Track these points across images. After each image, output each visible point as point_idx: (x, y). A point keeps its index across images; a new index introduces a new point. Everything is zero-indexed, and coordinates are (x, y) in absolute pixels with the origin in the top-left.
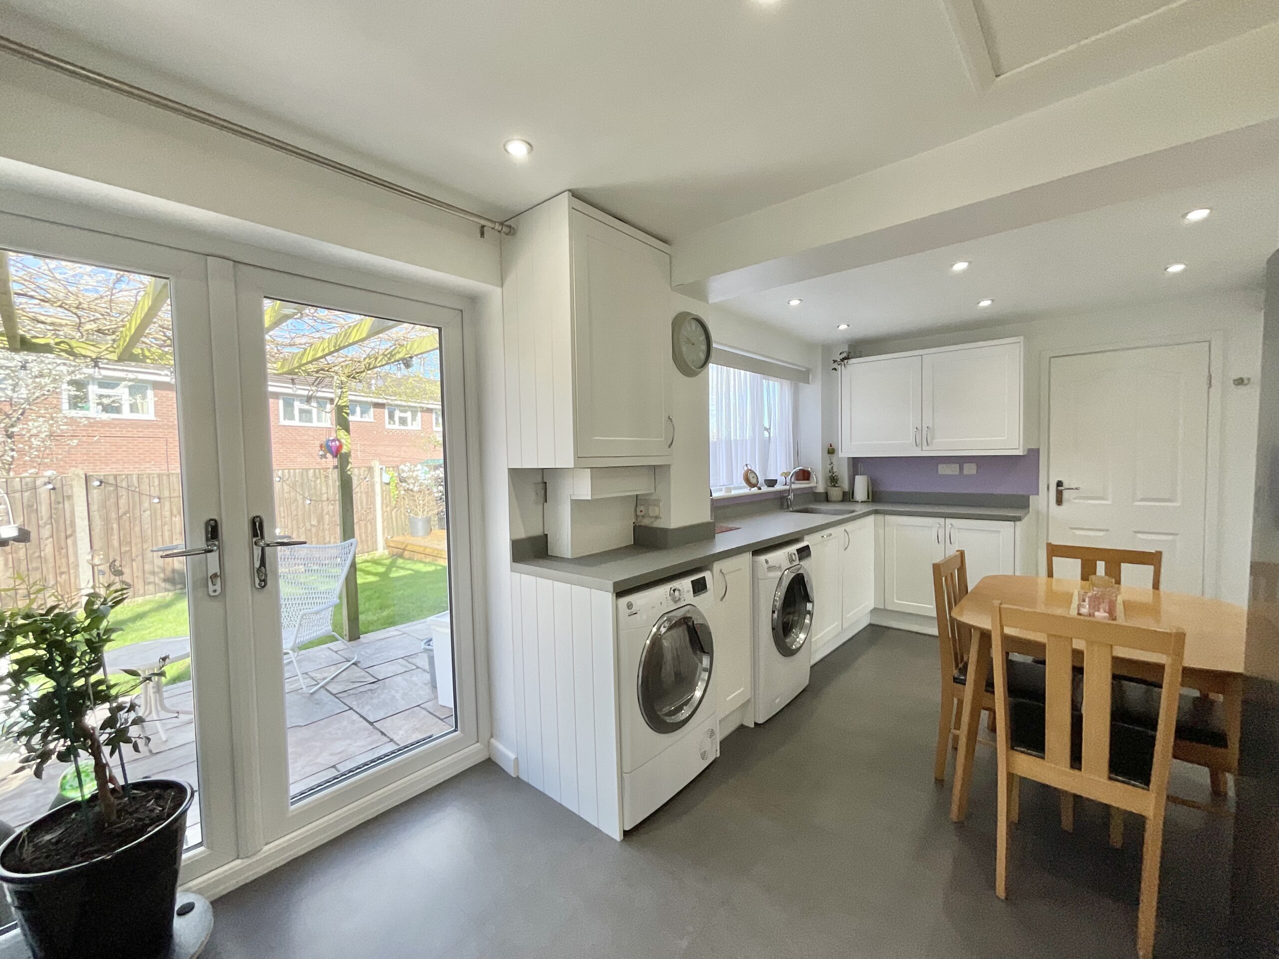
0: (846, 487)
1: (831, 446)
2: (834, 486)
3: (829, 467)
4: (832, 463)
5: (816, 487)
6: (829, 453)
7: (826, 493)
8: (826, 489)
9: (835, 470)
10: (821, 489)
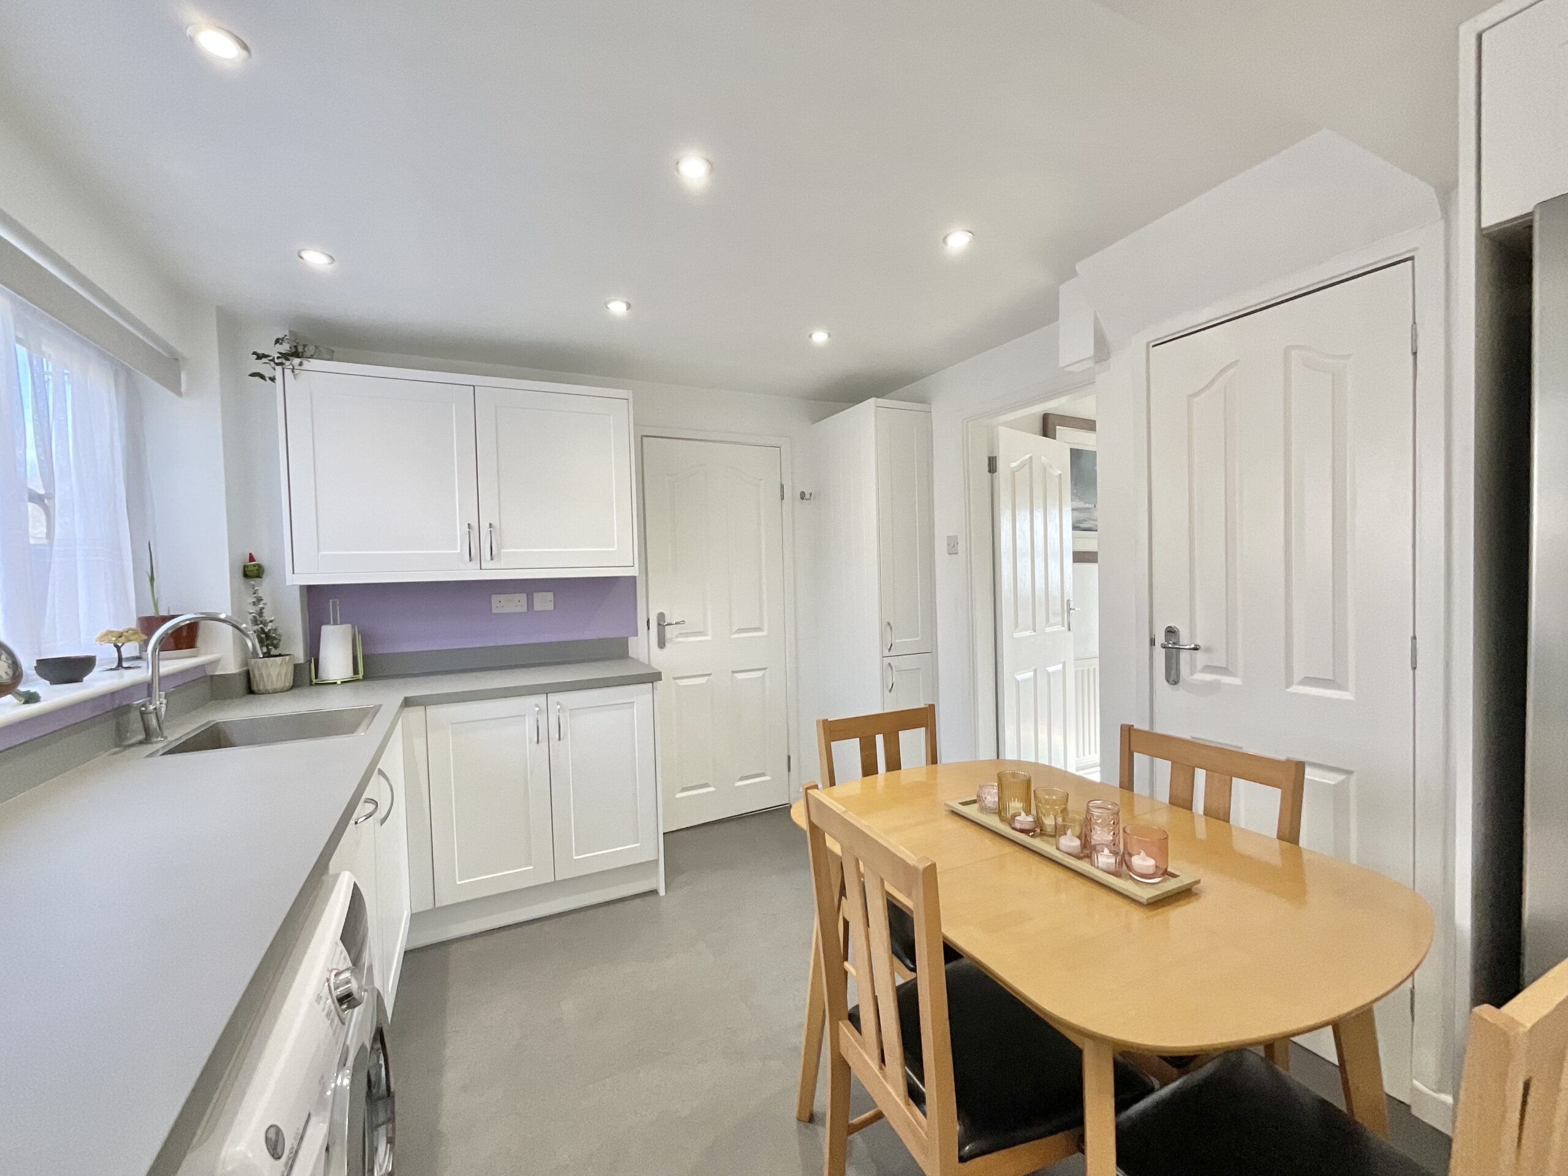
0: (299, 653)
1: (252, 559)
2: (268, 655)
3: (253, 609)
4: (260, 600)
5: (215, 663)
6: (246, 575)
7: (248, 676)
8: (245, 663)
9: (268, 615)
10: (231, 666)
